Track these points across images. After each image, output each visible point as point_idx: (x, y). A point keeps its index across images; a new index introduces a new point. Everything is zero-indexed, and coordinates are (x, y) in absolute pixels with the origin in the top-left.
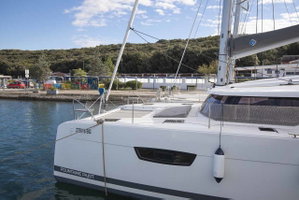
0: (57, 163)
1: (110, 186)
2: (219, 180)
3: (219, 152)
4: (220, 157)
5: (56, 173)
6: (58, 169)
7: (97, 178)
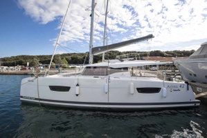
0: (21, 95)
1: (41, 102)
2: (77, 95)
3: (78, 85)
4: (78, 87)
5: (21, 99)
6: (22, 97)
7: (36, 99)
